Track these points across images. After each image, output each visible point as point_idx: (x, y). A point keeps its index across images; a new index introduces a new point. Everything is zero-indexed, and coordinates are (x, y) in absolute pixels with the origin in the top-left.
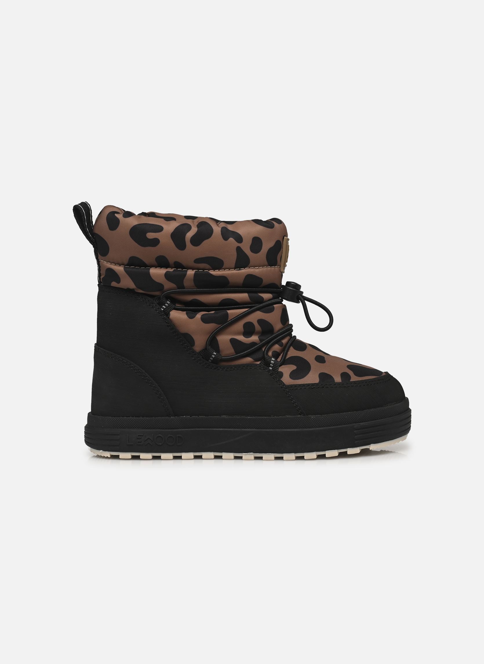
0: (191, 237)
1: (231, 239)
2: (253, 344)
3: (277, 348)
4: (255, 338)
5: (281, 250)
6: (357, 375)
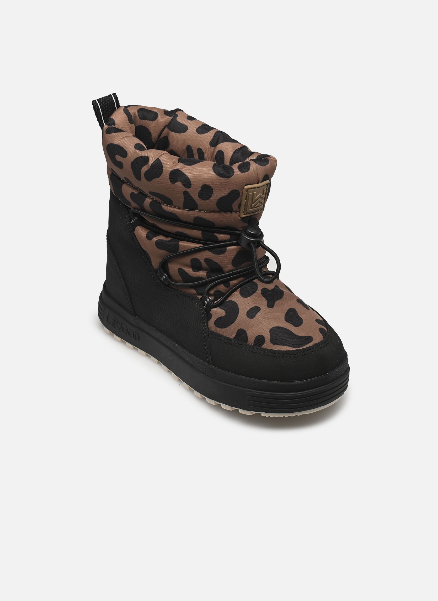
0: (145, 171)
1: (179, 183)
2: (200, 278)
3: (222, 288)
4: (202, 274)
5: (239, 199)
6: (273, 341)
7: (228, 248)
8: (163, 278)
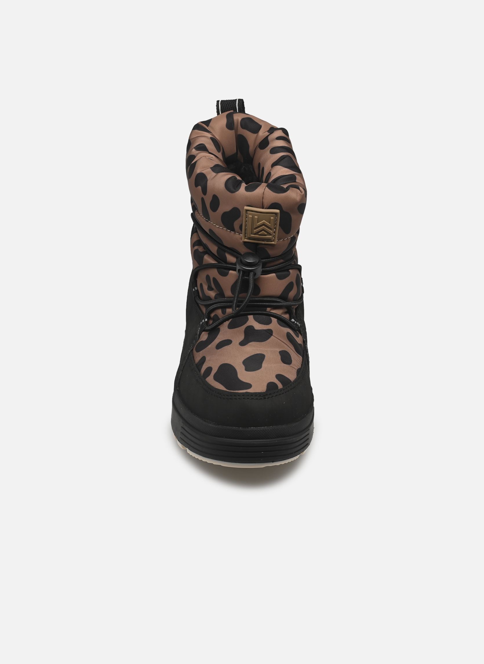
1: (200, 188)
3: (220, 313)
4: (212, 294)
5: (240, 219)
6: (216, 378)
7: (231, 272)
8: (195, 289)
